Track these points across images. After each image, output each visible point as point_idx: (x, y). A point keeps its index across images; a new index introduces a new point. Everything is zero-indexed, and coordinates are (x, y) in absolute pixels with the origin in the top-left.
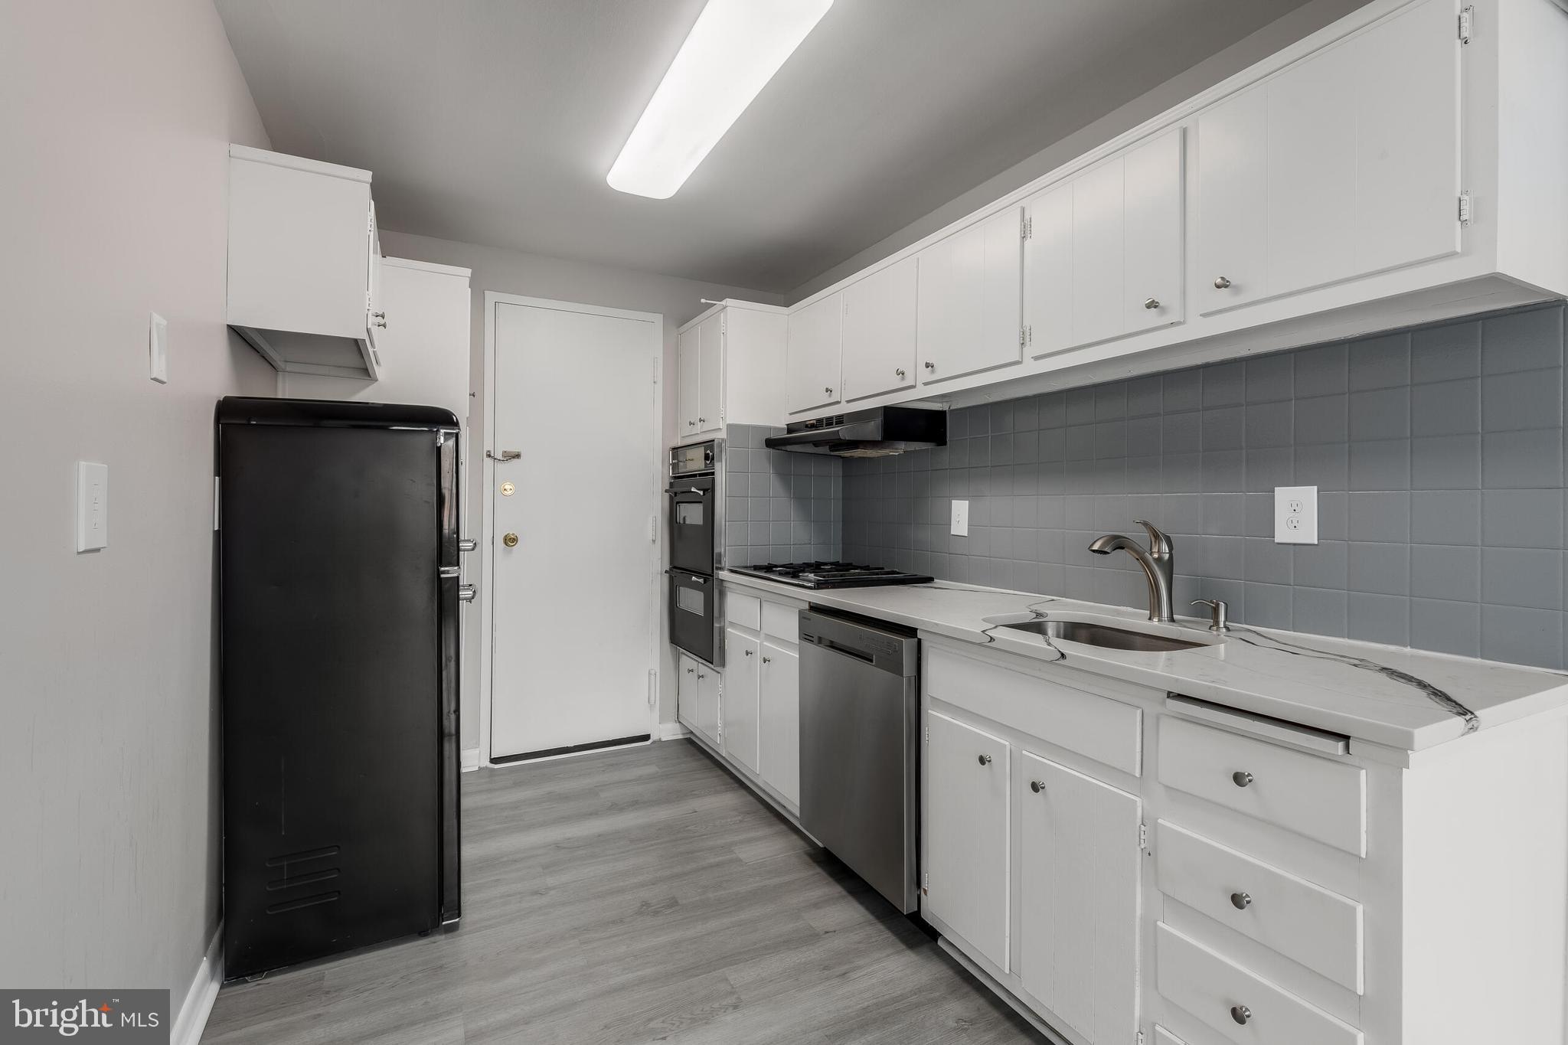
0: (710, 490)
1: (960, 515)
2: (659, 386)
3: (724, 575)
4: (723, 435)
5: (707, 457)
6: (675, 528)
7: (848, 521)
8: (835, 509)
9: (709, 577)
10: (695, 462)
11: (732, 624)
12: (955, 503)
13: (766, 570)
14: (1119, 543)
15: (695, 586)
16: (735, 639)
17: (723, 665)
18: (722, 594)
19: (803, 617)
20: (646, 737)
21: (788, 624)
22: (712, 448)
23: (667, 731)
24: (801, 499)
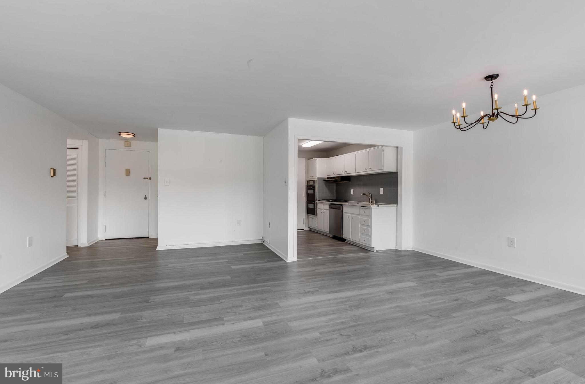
0: (314, 187)
1: (352, 191)
2: (305, 170)
3: (317, 201)
4: (317, 179)
5: (314, 183)
6: (308, 195)
7: (337, 193)
8: (335, 191)
9: (315, 201)
10: (312, 183)
11: (318, 209)
12: (352, 190)
13: (324, 200)
14: (364, 194)
15: (312, 203)
16: (319, 211)
17: (317, 215)
18: (317, 204)
19: (329, 205)
20: (303, 229)
21: (327, 207)
22: (315, 181)
23: (307, 229)
24: (329, 189)
